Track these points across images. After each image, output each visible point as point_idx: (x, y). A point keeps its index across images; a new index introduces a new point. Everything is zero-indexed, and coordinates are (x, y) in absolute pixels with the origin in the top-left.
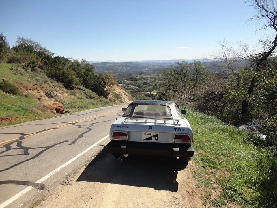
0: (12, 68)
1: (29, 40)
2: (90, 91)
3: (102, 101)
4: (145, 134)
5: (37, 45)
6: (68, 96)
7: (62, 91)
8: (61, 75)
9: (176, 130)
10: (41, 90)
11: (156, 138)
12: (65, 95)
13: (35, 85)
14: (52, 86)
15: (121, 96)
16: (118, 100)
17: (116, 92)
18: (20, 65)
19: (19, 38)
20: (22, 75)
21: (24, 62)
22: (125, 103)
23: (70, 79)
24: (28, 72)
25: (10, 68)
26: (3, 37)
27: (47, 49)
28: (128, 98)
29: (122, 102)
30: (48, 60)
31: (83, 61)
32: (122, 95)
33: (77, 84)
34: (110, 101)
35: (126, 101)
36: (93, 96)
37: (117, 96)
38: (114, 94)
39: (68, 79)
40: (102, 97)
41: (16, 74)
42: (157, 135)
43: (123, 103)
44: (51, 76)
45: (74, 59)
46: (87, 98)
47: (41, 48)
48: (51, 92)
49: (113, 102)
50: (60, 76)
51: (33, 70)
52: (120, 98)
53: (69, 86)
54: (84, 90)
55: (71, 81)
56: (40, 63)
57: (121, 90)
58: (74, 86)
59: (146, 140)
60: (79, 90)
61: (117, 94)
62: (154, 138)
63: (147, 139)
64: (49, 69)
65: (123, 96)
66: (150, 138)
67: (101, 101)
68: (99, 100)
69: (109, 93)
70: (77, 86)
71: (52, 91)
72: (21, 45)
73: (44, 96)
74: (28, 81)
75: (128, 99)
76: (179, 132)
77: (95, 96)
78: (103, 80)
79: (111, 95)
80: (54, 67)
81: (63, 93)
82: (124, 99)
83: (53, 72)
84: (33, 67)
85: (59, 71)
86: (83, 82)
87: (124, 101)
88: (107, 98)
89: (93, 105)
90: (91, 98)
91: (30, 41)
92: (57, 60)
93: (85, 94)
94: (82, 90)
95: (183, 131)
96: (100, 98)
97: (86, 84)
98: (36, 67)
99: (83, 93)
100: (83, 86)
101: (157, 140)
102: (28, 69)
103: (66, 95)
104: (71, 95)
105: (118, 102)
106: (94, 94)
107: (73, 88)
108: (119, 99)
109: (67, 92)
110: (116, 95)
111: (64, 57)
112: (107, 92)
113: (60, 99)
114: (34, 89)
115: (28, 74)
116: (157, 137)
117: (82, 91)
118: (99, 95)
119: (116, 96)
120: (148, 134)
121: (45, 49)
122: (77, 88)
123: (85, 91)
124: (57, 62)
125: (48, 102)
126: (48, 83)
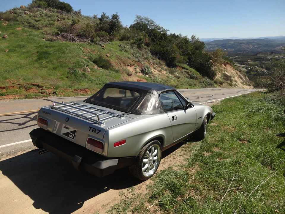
0: (121, 45)
1: (145, 18)
2: (193, 70)
3: (205, 82)
4: (64, 127)
5: (152, 22)
6: (166, 74)
7: (161, 68)
8: (165, 52)
10: (138, 66)
11: (73, 135)
12: (163, 72)
13: (133, 61)
14: (151, 63)
15: (232, 78)
16: (227, 83)
17: (227, 73)
18: (129, 42)
19: (138, 17)
20: (126, 51)
21: (133, 39)
22: (235, 87)
23: (173, 56)
24: (133, 49)
25: (119, 45)
26: (117, 16)
28: (242, 81)
29: (231, 85)
30: (156, 37)
31: (193, 37)
32: (234, 78)
33: (179, 62)
34: (216, 82)
35: (238, 84)
36: (195, 76)
37: (227, 78)
38: (223, 76)
39: (171, 57)
40: (206, 77)
41: (121, 51)
43: (233, 87)
44: (154, 53)
46: (187, 77)
47: (154, 25)
48: (146, 69)
49: (220, 85)
50: (163, 54)
51: (139, 47)
52: (231, 81)
53: (171, 64)
54: (186, 69)
55: (174, 59)
56: (147, 40)
57: (234, 72)
58: (177, 64)
59: (64, 135)
60: (182, 69)
61: (228, 76)
62: (71, 135)
64: (153, 46)
65: (236, 78)
67: (203, 82)
69: (216, 74)
70: (180, 65)
71: (147, 67)
72: (138, 24)
74: (128, 58)
75: (242, 83)
76: (93, 134)
77: (197, 76)
78: (210, 58)
79: (218, 76)
80: (159, 44)
81: (161, 70)
82: (236, 81)
83: (157, 50)
84: (139, 44)
85: (163, 48)
86: (188, 60)
87: (235, 84)
88: (212, 80)
89: (190, 85)
90: (192, 78)
91: (146, 20)
92: (163, 37)
93: (188, 73)
94: (184, 68)
95: (97, 133)
96: (203, 79)
97: (191, 63)
98: (142, 44)
99: (185, 72)
100: (188, 65)
101: (73, 138)
102: (134, 46)
104: (169, 73)
105: (226, 84)
106: (196, 74)
107: (175, 66)
108: (229, 82)
109: (166, 70)
110: (226, 77)
111: (174, 34)
112: (214, 73)
113: (155, 77)
114: (131, 65)
115: (132, 51)
117: (184, 70)
118: (203, 76)
119: (225, 78)
120: (67, 128)
121: (158, 26)
122: (180, 67)
123: (188, 70)
124: (162, 39)
125: (133, 78)
126: (149, 60)
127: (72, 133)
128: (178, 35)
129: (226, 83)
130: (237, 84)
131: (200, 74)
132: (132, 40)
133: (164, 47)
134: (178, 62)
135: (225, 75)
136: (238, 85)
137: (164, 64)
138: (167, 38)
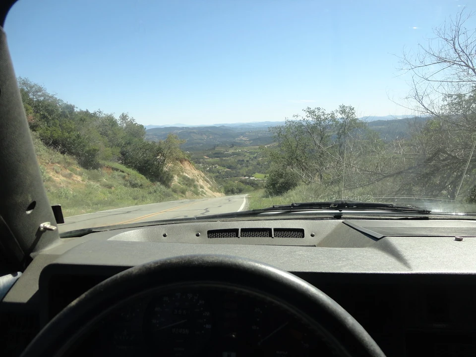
2: (134, 172)
3: (158, 192)
5: (40, 90)
6: (82, 181)
7: (71, 171)
8: (74, 140)
12: (75, 179)
15: (196, 183)
16: (191, 190)
17: (187, 175)
22: (203, 196)
23: (91, 148)
27: (58, 97)
28: (209, 186)
29: (197, 194)
30: (51, 112)
32: (198, 181)
33: (106, 159)
34: (175, 191)
36: (138, 181)
37: (189, 182)
38: (182, 180)
39: (87, 149)
40: (158, 183)
43: (200, 196)
44: (52, 142)
45: (106, 113)
46: (125, 185)
49: (181, 194)
50: (71, 143)
52: (195, 186)
53: (89, 162)
55: (93, 153)
57: (196, 172)
58: (101, 162)
60: (111, 171)
61: (189, 179)
64: (47, 130)
65: (201, 182)
67: (155, 192)
68: (151, 190)
69: (172, 177)
70: (107, 163)
75: (209, 188)
77: (143, 182)
78: (159, 151)
79: (176, 181)
80: (61, 125)
81: (70, 174)
82: (202, 187)
83: (56, 136)
85: (69, 133)
86: (120, 156)
87: (202, 192)
88: (168, 186)
89: (136, 198)
90: (134, 186)
91: (25, 83)
92: (67, 113)
93: (124, 177)
94: (117, 170)
96: (154, 187)
97: (126, 159)
99: (119, 176)
100: (122, 163)
103: (79, 178)
104: (89, 179)
105: (191, 193)
106: (141, 179)
107: (96, 166)
108: (192, 188)
109: (81, 175)
110: (187, 181)
111: (87, 111)
112: (169, 175)
117: (116, 173)
118: (152, 181)
119: (186, 183)
122: (107, 167)
123: (123, 172)
124: (66, 117)
126: (40, 155)
128: (95, 114)
129: (189, 192)
130: (205, 191)
131: (147, 178)
133: (71, 131)
134: (102, 159)
135: (185, 178)
136: (207, 193)
137: (76, 162)
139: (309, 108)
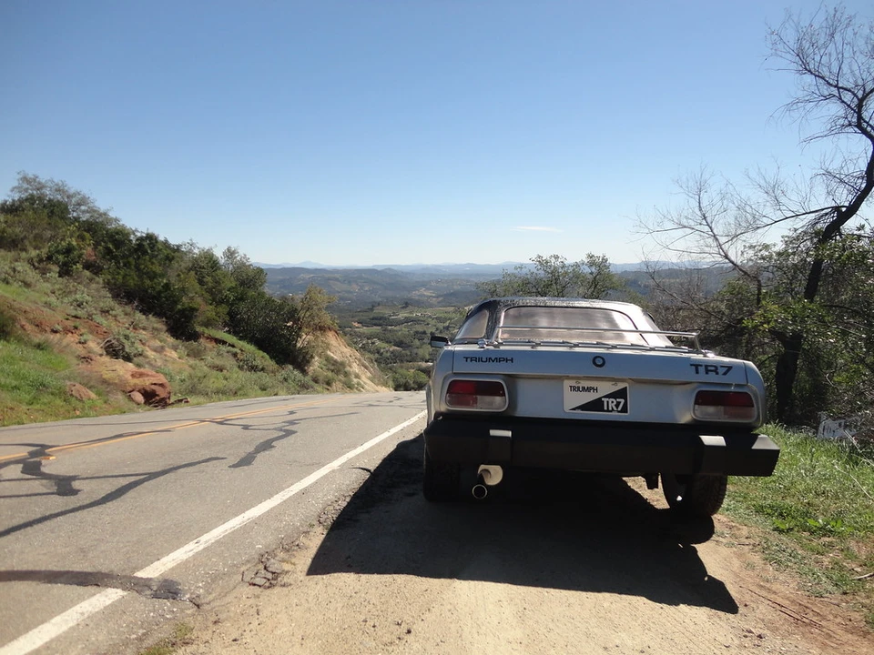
1: (57, 185)
2: (250, 348)
3: (290, 381)
4: (574, 389)
5: (83, 201)
6: (180, 358)
7: (161, 341)
8: (160, 292)
9: (697, 372)
10: (91, 333)
11: (618, 404)
12: (168, 354)
13: (70, 318)
14: (127, 325)
15: (348, 369)
16: (340, 381)
17: (332, 355)
18: (24, 255)
19: (25, 179)
20: (27, 285)
22: (359, 390)
23: (186, 306)
24: (47, 280)
27: (112, 215)
28: (369, 374)
29: (350, 387)
30: (118, 245)
31: (230, 254)
32: (351, 367)
33: (208, 324)
34: (316, 380)
35: (364, 383)
36: (258, 362)
37: (338, 368)
38: (325, 362)
39: (179, 307)
40: (291, 367)
41: (8, 283)
42: (621, 394)
43: (355, 390)
44: (125, 294)
45: (201, 246)
46: (241, 368)
47: (92, 211)
48: (124, 341)
49: (326, 386)
50: (154, 297)
51: (65, 271)
52: (346, 374)
53: (182, 327)
54: (230, 345)
55: (189, 313)
56: (88, 252)
57: (347, 351)
58: (199, 329)
59: (580, 411)
60: (214, 344)
61: (336, 361)
62: (612, 405)
63: (584, 407)
64: (119, 274)
65: (355, 368)
66: (596, 405)
67: (286, 380)
68: (280, 377)
69: (312, 357)
70: (208, 332)
71: (127, 337)
72: (31, 199)
73: (101, 355)
74: (48, 305)
75: (369, 378)
76: (712, 378)
77: (266, 363)
78: (292, 314)
79: (316, 365)
80: (138, 268)
81: (162, 348)
82: (357, 376)
83: (131, 283)
84: (65, 264)
85: (151, 279)
86: (227, 319)
87: (359, 384)
88: (304, 372)
89: (263, 389)
90: (253, 368)
91: (59, 190)
92: (147, 246)
93: (235, 355)
94: (224, 343)
95: (725, 374)
96: (283, 372)
97: (237, 325)
98: (75, 264)
99: (228, 352)
100: (229, 332)
101: (625, 410)
102: (50, 271)
103: (174, 355)
104: (188, 355)
105: (340, 385)
106: (262, 358)
107: (194, 336)
108: (341, 377)
109: (175, 348)
110: (333, 365)
111: (166, 241)
112: (307, 353)
113: (154, 366)
114: (67, 331)
115: (49, 285)
116: (622, 401)
117: (223, 348)
118: (280, 362)
119: (333, 368)
120: (589, 389)
121: (105, 214)
122: (208, 338)
123: (233, 346)
124: (145, 253)
125: (117, 366)
126: (115, 316)
127: (613, 400)
128: (178, 246)
129: (337, 383)
130: (361, 382)
131: (271, 358)
132: (35, 248)
133: (154, 278)
134: (202, 325)
135: (328, 359)
136: (366, 386)
137: (165, 328)
138: (160, 250)
139: (539, 257)
